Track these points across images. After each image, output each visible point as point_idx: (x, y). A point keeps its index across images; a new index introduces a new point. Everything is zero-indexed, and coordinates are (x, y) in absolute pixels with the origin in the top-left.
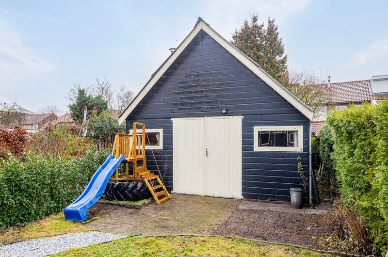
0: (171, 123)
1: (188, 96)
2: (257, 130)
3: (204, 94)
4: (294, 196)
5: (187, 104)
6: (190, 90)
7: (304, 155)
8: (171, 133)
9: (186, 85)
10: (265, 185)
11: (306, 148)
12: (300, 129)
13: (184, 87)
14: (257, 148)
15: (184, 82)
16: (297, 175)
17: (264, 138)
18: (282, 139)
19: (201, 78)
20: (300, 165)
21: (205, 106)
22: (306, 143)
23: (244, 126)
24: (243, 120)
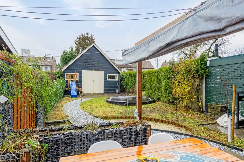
0: (82, 72)
1: (88, 64)
2: (108, 75)
3: (93, 64)
4: (117, 91)
5: (87, 66)
6: (88, 62)
7: (118, 81)
8: (82, 75)
9: (87, 60)
10: (110, 89)
11: (119, 80)
12: (118, 75)
13: (86, 61)
14: (108, 80)
15: (87, 59)
16: (117, 86)
17: (110, 77)
18: (113, 77)
19: (92, 59)
20: (118, 84)
21: (93, 67)
22: (119, 78)
23: (104, 74)
24: (104, 72)
